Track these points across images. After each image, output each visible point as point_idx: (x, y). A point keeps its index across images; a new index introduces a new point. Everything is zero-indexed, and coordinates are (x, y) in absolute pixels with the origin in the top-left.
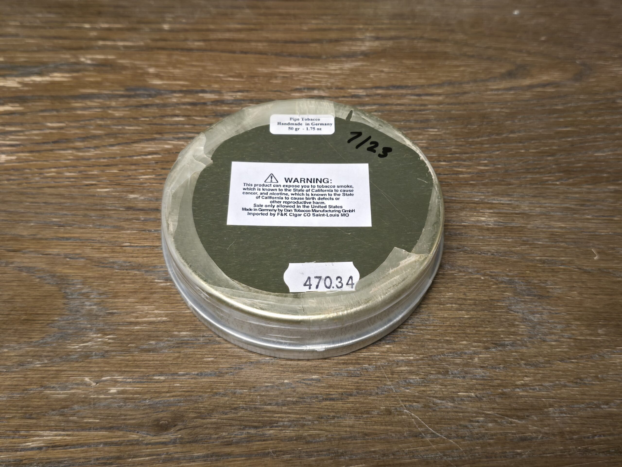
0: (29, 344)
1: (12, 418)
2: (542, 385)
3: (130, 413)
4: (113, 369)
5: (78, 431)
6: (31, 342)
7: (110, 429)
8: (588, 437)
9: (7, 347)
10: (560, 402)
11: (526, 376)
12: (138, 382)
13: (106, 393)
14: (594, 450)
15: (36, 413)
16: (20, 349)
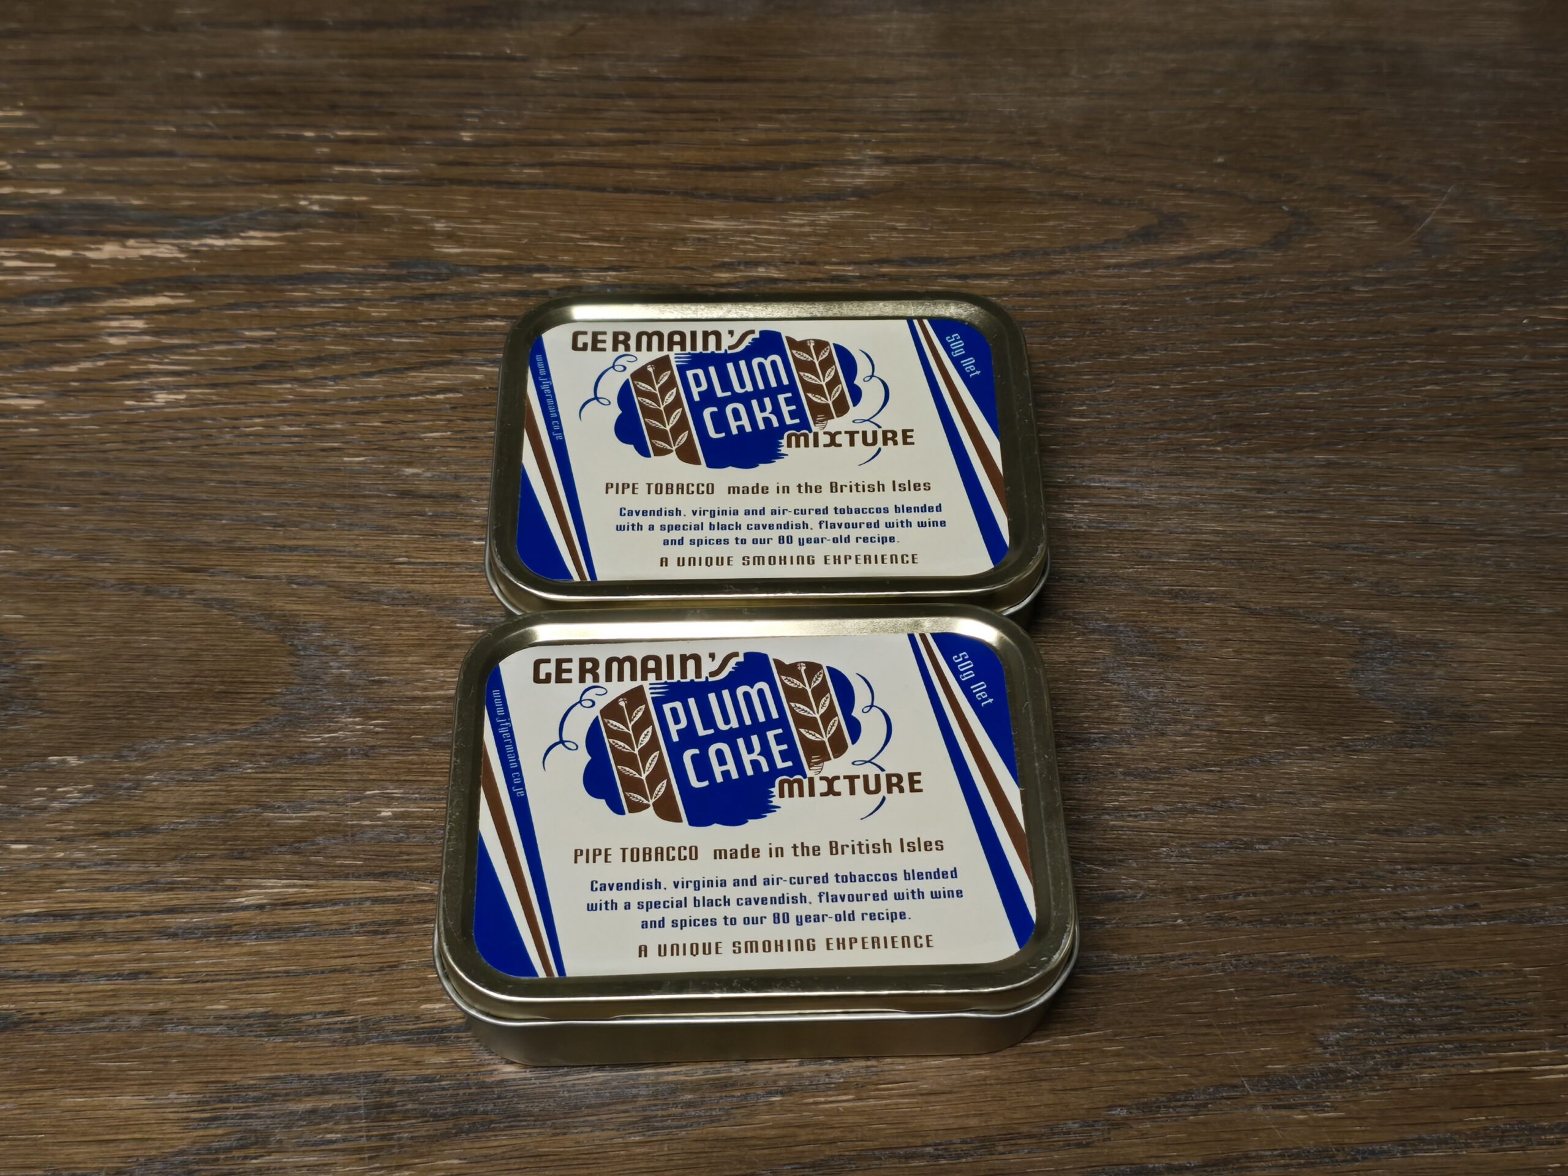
0: (231, 734)
1: (208, 857)
2: (1151, 809)
3: (415, 850)
4: (384, 777)
5: (326, 879)
6: (236, 730)
7: (382, 876)
8: (1226, 897)
9: (193, 739)
10: (1180, 838)
11: (1125, 794)
12: (430, 799)
13: (373, 815)
14: (1235, 918)
15: (249, 850)
16: (216, 742)
